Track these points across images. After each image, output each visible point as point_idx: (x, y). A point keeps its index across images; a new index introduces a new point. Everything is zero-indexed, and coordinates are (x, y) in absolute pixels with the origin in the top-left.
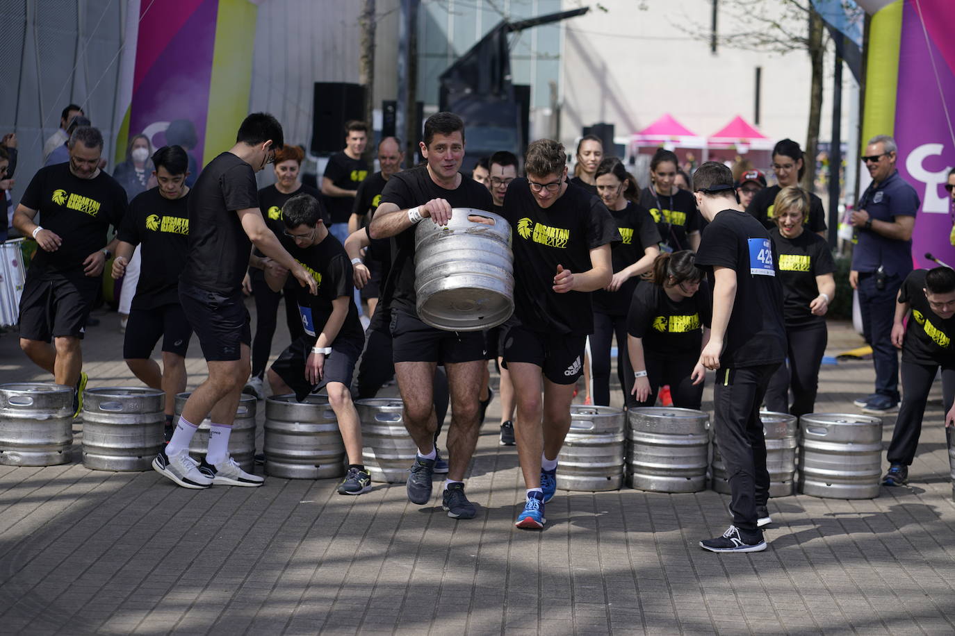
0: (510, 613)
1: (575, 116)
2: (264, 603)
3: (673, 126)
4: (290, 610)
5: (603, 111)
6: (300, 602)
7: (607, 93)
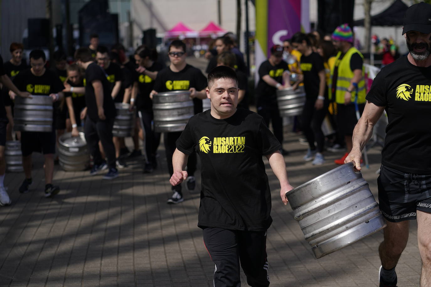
0: (123, 208)
1: (139, 26)
2: (35, 211)
3: (183, 28)
4: (45, 212)
5: (151, 23)
6: (47, 210)
7: (153, 15)
